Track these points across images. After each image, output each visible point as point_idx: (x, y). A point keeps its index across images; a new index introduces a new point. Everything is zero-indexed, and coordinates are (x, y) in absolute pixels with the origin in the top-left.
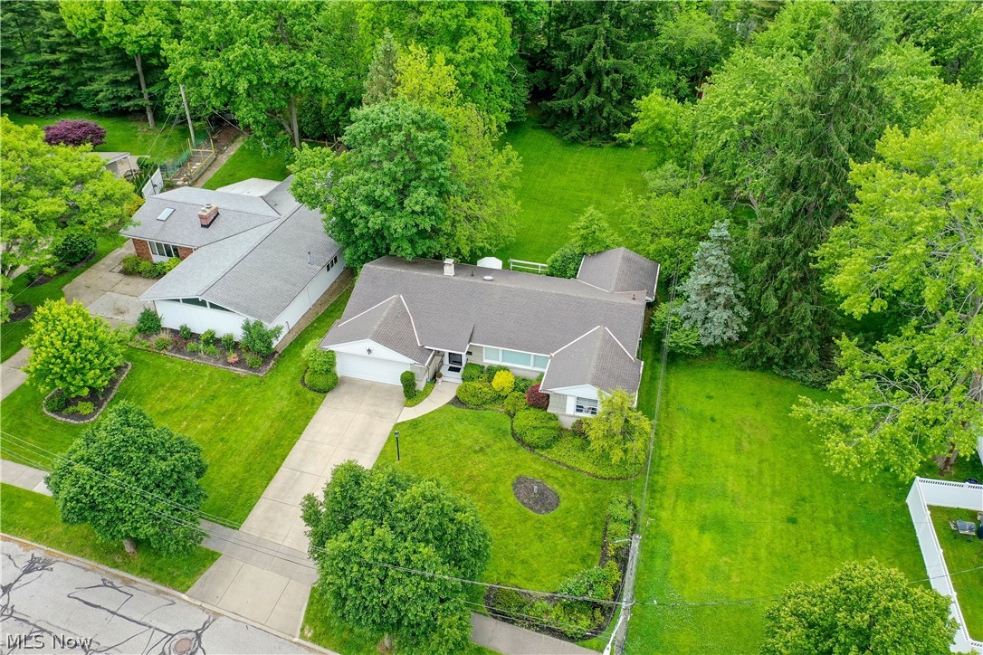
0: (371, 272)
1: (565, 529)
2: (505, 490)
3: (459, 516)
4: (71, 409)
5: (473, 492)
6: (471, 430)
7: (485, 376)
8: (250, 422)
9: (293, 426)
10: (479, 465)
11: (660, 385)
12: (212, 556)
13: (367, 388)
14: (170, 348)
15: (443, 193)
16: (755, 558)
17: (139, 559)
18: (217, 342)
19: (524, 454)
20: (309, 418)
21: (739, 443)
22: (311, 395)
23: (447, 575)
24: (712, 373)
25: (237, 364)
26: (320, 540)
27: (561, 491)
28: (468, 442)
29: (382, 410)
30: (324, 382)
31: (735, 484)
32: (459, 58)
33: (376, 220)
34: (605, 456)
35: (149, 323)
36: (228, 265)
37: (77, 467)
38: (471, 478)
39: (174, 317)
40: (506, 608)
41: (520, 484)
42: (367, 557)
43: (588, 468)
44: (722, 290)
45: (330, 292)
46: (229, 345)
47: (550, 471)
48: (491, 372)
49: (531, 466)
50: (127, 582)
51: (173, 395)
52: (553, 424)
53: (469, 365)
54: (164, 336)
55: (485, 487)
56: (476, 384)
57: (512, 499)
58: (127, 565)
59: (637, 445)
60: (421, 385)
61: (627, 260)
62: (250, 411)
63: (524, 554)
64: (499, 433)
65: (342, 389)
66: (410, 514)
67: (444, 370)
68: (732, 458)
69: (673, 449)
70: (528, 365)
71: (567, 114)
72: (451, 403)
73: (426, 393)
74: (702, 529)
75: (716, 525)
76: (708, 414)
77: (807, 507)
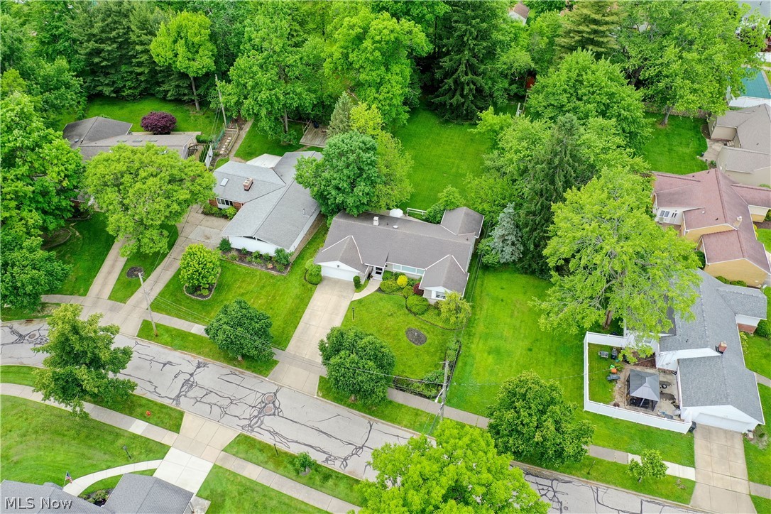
0: (336, 222)
1: (428, 352)
2: (402, 334)
3: (383, 350)
4: (199, 292)
5: (388, 335)
6: (387, 305)
7: (394, 278)
8: (283, 300)
9: (303, 301)
10: (390, 322)
11: (479, 282)
12: (276, 362)
13: (336, 282)
14: (237, 259)
15: (373, 184)
16: (511, 366)
17: (245, 363)
18: (261, 256)
19: (411, 317)
20: (310, 298)
21: (513, 313)
22: (310, 286)
23: (378, 373)
24: (505, 276)
25: (272, 269)
26: (327, 358)
27: (427, 335)
28: (385, 311)
29: (345, 294)
30: (315, 280)
31: (507, 332)
32: (381, 97)
33: (339, 199)
34: (448, 320)
35: (225, 246)
36: (264, 216)
38: (387, 328)
39: (237, 243)
40: (401, 385)
41: (409, 331)
42: (348, 366)
43: (440, 324)
44: (509, 237)
45: (313, 227)
46: (267, 259)
47: (423, 325)
48: (396, 276)
49: (414, 323)
50: (241, 373)
51: (244, 285)
52: (425, 303)
53: (386, 271)
54: (234, 253)
55: (393, 332)
56: (389, 282)
57: (405, 338)
58: (240, 365)
59: (461, 315)
60: (362, 282)
61: (467, 214)
62: (282, 294)
63: (410, 363)
64: (400, 307)
65: (324, 283)
66: (364, 349)
67: (374, 274)
68: (508, 320)
69: (481, 315)
70: (414, 272)
71: (443, 105)
72: (377, 291)
73: (365, 286)
74: (489, 353)
75: (496, 352)
76: (501, 297)
77: (538, 344)
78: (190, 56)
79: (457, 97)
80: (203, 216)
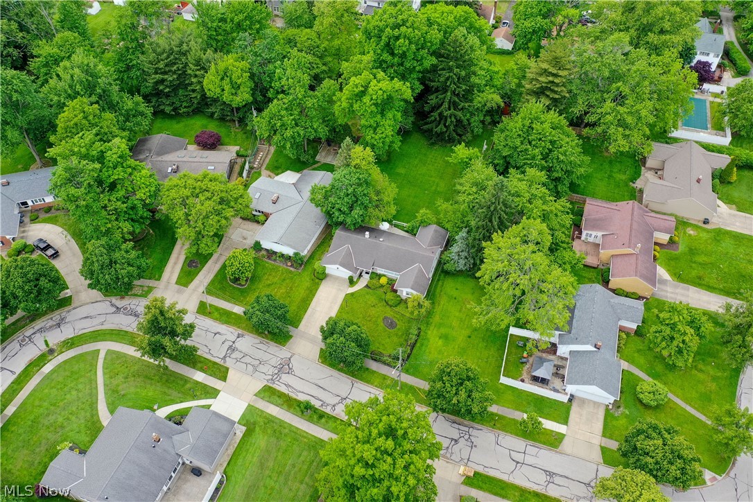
0: (338, 233)
1: (397, 335)
2: (380, 320)
3: (362, 335)
4: (238, 282)
5: (370, 321)
6: (372, 299)
7: (378, 277)
8: (298, 290)
9: (312, 292)
10: (373, 312)
11: (440, 283)
12: (291, 337)
13: (337, 278)
14: (266, 257)
15: (366, 208)
16: (454, 348)
17: (270, 336)
18: (283, 255)
19: (388, 308)
20: (317, 290)
21: (461, 308)
22: (317, 280)
23: (357, 350)
24: (461, 279)
25: (291, 266)
26: (325, 338)
27: (398, 322)
28: (370, 303)
29: (342, 288)
30: (322, 276)
31: (455, 323)
32: (377, 137)
33: (341, 219)
34: (412, 313)
35: (257, 247)
36: (286, 226)
37: (257, 312)
38: (369, 316)
39: (266, 244)
40: (376, 358)
41: (385, 318)
42: (338, 345)
43: (408, 315)
44: (463, 253)
45: (322, 233)
46: (288, 258)
47: (395, 315)
48: (380, 276)
49: (389, 313)
50: (267, 343)
51: (271, 278)
52: (398, 299)
53: (372, 273)
54: (264, 253)
55: (374, 319)
56: (374, 281)
57: (382, 324)
58: (266, 337)
59: (423, 310)
60: (355, 280)
61: (436, 231)
62: (297, 286)
63: (383, 342)
64: (381, 300)
65: (328, 279)
66: (349, 334)
67: (363, 274)
68: (457, 314)
69: (438, 309)
70: (392, 275)
72: (365, 287)
73: (357, 282)
74: (440, 338)
75: (445, 337)
76: (454, 296)
77: (476, 333)
78: (234, 91)
79: (441, 126)
80: (241, 220)
